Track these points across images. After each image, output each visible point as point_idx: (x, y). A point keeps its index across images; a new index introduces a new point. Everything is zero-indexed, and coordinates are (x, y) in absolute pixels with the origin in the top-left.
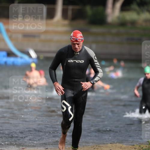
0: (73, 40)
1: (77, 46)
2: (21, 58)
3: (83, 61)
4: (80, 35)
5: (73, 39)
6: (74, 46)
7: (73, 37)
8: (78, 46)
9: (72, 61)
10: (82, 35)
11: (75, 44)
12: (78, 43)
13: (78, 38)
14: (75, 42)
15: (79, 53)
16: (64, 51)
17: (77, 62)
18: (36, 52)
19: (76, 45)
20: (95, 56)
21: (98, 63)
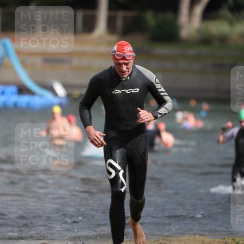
0: (118, 58)
1: (124, 68)
3: (138, 89)
4: (129, 49)
5: (118, 55)
6: (120, 68)
7: (117, 53)
8: (127, 68)
9: (119, 91)
10: (131, 49)
11: (121, 65)
12: (127, 62)
13: (127, 54)
14: (121, 61)
15: (128, 78)
16: (103, 77)
17: (127, 92)
18: (65, 86)
19: (124, 65)
20: (156, 79)
21: (163, 90)
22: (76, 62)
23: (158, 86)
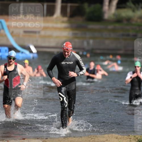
2: (22, 53)
3: (72, 62)
5: (65, 48)
9: (64, 63)
10: (71, 46)
12: (68, 51)
14: (66, 51)
15: (68, 57)
17: (67, 63)
20: (80, 59)
21: (83, 64)
22: (43, 33)
23: (81, 62)
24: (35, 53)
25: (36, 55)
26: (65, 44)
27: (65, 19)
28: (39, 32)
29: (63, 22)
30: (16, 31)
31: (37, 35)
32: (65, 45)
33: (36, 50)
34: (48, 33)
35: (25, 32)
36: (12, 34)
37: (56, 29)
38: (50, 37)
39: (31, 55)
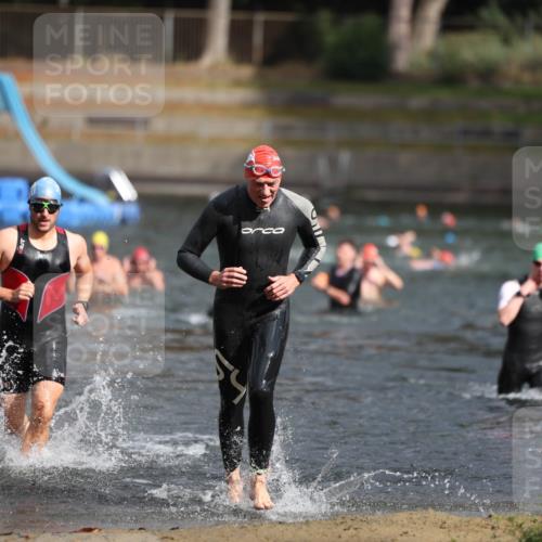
0: (258, 174)
1: (267, 191)
2: (82, 200)
4: (274, 159)
5: (257, 169)
6: (260, 190)
7: (255, 166)
9: (251, 229)
11: (261, 185)
12: (271, 181)
13: (273, 168)
14: (263, 180)
15: (269, 209)
17: (263, 232)
19: (266, 186)
20: (313, 211)
23: (314, 222)
24: (129, 202)
25: (133, 211)
26: (252, 157)
27: (246, 71)
28: (146, 122)
29: (238, 83)
30: (57, 118)
31: (139, 133)
32: (253, 160)
33: (136, 188)
34: (181, 125)
35: (93, 121)
36: (43, 128)
37: (208, 108)
38: (187, 139)
39: (116, 211)
